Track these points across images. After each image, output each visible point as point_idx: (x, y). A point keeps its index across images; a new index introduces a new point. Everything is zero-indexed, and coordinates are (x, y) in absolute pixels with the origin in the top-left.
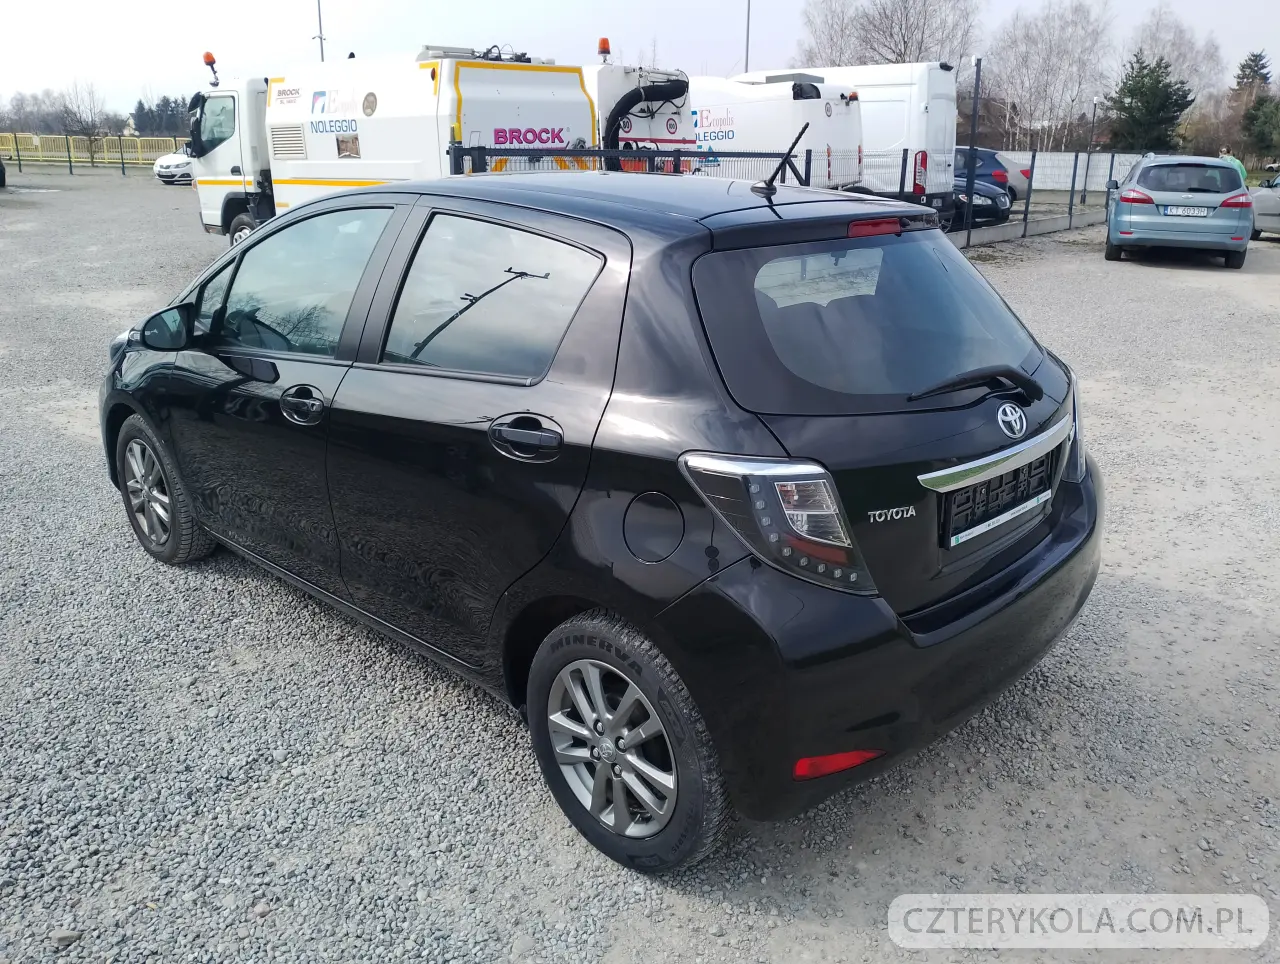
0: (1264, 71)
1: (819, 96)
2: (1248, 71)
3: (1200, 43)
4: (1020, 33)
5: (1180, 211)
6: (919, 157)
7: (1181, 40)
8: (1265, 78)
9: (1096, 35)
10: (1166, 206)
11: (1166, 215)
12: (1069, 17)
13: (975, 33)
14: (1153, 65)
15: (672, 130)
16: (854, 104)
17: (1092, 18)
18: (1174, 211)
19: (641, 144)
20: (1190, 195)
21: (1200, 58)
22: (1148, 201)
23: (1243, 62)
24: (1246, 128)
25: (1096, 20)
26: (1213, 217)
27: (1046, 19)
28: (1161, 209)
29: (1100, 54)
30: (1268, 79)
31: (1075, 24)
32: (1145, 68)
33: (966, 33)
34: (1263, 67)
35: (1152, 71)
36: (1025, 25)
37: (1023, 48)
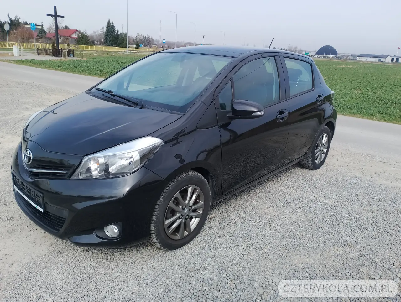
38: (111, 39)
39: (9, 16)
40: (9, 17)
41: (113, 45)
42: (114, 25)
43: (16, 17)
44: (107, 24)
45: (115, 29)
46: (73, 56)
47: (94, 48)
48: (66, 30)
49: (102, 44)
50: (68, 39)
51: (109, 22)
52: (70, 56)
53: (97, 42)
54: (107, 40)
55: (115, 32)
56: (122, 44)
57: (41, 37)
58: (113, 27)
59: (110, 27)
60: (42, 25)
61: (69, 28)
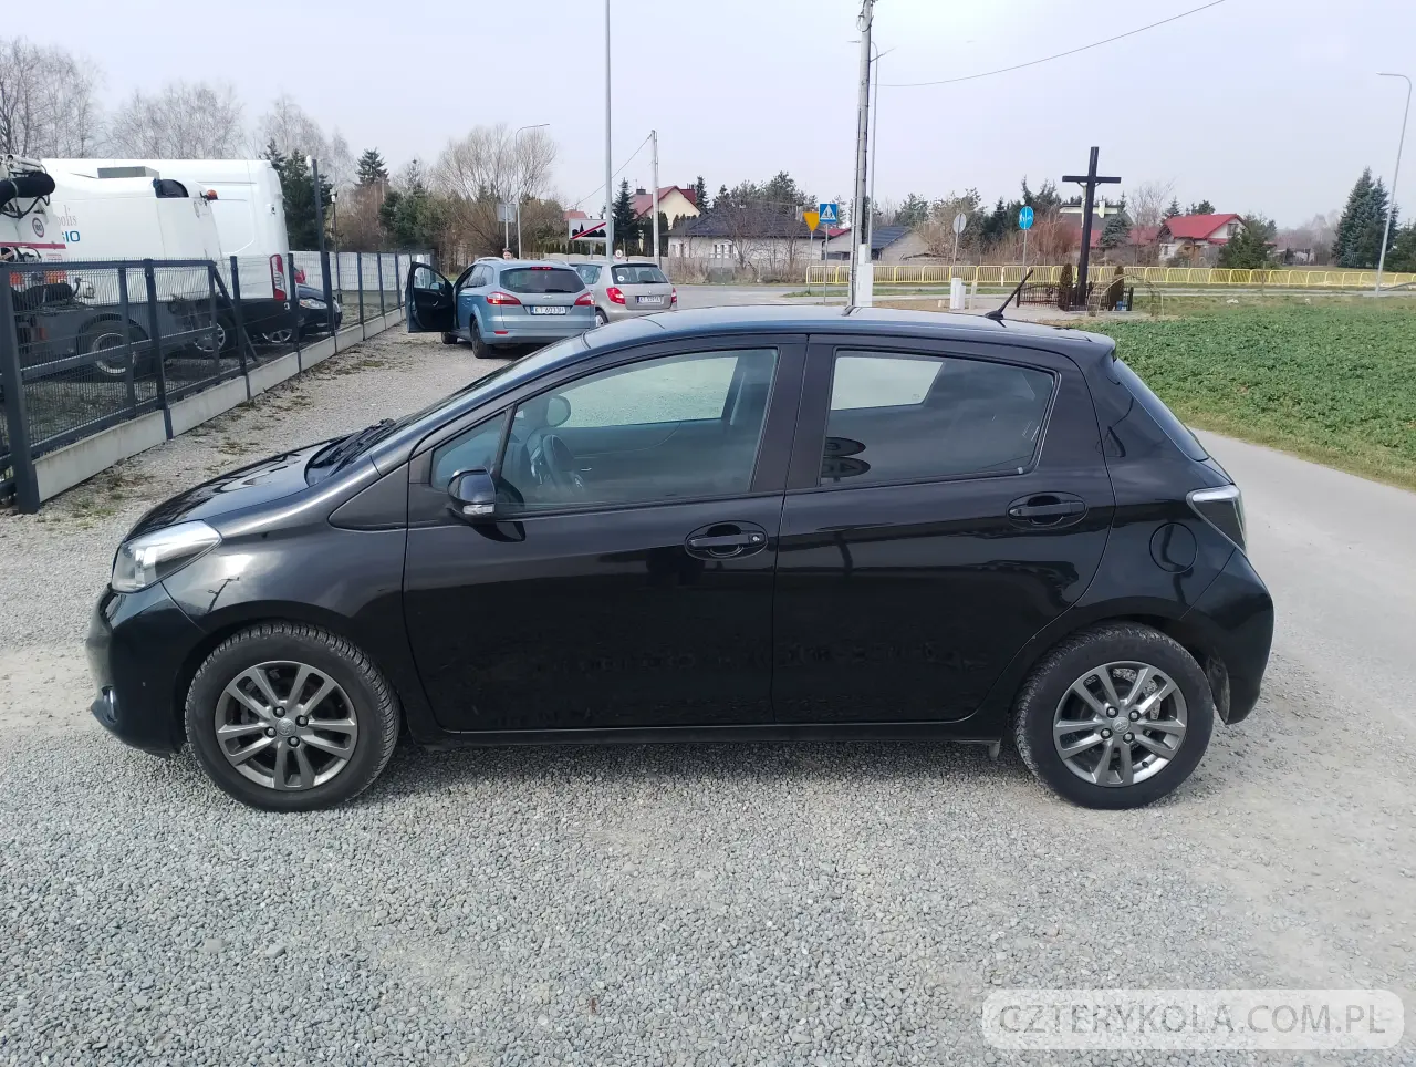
0: (382, 168)
1: (186, 195)
2: (367, 168)
3: (329, 140)
4: (143, 116)
5: (544, 310)
6: (274, 260)
7: (309, 134)
8: (382, 174)
9: (227, 123)
10: (531, 306)
11: (533, 314)
12: (195, 103)
13: (95, 112)
14: (290, 157)
15: (40, 233)
16: (213, 203)
17: (220, 104)
18: (539, 310)
19: (23, 251)
20: (549, 296)
21: (331, 155)
22: (517, 302)
23: (361, 158)
24: (385, 223)
25: (224, 108)
26: (571, 314)
27: (170, 102)
28: (528, 309)
29: (235, 142)
30: (386, 176)
31: (201, 108)
32: (281, 160)
33: (83, 112)
34: (380, 165)
35: (290, 163)
36: (149, 108)
37: (150, 133)
38: (1364, 240)
39: (1024, 184)
40: (1025, 189)
41: (1368, 265)
42: (1385, 190)
43: (1045, 186)
44: (1358, 185)
45: (1385, 203)
46: (1129, 309)
47: (1287, 277)
48: (1203, 216)
49: (1321, 259)
50: (1199, 247)
51: (1367, 177)
52: (1118, 308)
53: (1303, 256)
54: (1343, 247)
55: (1382, 214)
56: (1405, 259)
57: (1113, 243)
58: (1379, 197)
59: (1367, 198)
60: (1121, 206)
61: (1213, 210)
